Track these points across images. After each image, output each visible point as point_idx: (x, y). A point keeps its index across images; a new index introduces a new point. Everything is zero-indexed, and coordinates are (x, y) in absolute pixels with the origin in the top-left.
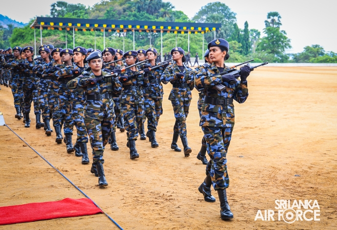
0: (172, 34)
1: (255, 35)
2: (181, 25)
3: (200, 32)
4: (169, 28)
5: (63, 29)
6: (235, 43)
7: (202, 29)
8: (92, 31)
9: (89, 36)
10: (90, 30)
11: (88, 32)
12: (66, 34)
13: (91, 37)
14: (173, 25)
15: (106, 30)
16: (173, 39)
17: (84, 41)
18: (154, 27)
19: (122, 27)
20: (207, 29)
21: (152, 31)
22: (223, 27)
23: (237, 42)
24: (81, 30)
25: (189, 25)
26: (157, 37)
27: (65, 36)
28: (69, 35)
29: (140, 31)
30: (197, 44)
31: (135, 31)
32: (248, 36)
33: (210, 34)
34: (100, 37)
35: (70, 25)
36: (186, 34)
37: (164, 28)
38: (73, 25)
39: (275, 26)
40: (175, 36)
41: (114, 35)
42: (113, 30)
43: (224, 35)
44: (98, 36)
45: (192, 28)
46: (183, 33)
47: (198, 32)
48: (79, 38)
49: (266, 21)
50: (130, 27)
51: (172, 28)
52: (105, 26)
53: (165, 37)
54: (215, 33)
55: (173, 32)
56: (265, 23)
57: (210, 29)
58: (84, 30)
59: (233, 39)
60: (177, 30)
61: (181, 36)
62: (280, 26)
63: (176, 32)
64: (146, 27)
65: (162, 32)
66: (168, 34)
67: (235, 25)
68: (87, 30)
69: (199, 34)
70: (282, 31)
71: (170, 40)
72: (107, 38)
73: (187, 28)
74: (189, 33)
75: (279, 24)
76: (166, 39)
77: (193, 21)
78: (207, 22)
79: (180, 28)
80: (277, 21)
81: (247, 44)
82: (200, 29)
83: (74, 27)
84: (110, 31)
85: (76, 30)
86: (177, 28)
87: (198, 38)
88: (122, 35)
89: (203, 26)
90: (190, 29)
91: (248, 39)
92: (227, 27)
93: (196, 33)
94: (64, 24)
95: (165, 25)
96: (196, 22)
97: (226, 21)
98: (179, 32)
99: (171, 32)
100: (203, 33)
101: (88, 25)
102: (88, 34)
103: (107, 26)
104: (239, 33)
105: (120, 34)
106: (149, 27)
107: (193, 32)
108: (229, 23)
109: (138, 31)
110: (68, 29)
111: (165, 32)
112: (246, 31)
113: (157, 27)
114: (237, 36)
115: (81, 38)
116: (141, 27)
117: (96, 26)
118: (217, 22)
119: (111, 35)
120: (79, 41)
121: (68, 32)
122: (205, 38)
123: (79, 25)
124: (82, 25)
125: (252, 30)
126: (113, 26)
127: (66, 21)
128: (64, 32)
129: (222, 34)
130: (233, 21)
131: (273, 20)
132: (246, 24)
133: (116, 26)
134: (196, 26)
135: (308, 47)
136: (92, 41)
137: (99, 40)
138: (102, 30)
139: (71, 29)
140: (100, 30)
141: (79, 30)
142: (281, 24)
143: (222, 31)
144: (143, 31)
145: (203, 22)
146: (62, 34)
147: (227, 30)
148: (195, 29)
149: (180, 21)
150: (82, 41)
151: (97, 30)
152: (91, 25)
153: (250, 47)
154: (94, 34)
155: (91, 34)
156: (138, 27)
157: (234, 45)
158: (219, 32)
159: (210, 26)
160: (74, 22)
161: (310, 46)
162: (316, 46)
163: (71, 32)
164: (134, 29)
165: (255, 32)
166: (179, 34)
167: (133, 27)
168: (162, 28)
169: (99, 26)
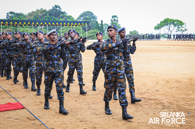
0: (66, 27)
1: (106, 26)
2: (70, 22)
3: (80, 25)
4: (65, 24)
5: (12, 25)
6: (96, 30)
7: (80, 24)
8: (27, 26)
9: (26, 28)
10: (26, 25)
11: (25, 26)
12: (14, 28)
13: (27, 29)
14: (67, 22)
15: (34, 25)
16: (67, 29)
17: (24, 31)
18: (57, 24)
19: (42, 23)
20: (83, 24)
21: (57, 25)
22: (91, 23)
23: (97, 30)
24: (22, 25)
25: (74, 22)
26: (59, 28)
27: (14, 29)
28: (16, 28)
29: (51, 25)
30: (78, 31)
31: (48, 25)
32: (103, 27)
33: (85, 26)
34: (31, 29)
35: (16, 23)
36: (73, 27)
37: (62, 24)
38: (17, 23)
39: (115, 22)
40: (68, 28)
41: (38, 27)
42: (38, 25)
43: (92, 26)
44: (30, 28)
45: (76, 24)
46: (71, 26)
47: (79, 25)
48: (21, 29)
49: (111, 20)
50: (46, 23)
51: (66, 24)
52: (33, 23)
53: (63, 28)
54: (87, 26)
55: (67, 26)
56: (111, 21)
57: (84, 24)
58: (23, 25)
59: (96, 28)
60: (68, 25)
61: (71, 28)
62: (118, 22)
63: (68, 26)
64: (53, 24)
65: (61, 26)
66: (64, 27)
67: (97, 22)
68: (24, 25)
69: (79, 26)
70: (119, 24)
71: (65, 29)
72: (35, 29)
73: (73, 24)
74: (74, 26)
75: (117, 21)
76: (64, 29)
77: (77, 20)
78: (83, 21)
79: (70, 24)
80: (116, 20)
81: (102, 31)
82: (79, 24)
83: (18, 24)
84: (36, 26)
85: (19, 25)
86: (69, 24)
87: (79, 28)
88: (42, 27)
89: (81, 23)
90: (75, 24)
91: (103, 28)
92: (93, 23)
93: (78, 26)
94: (13, 23)
95: (63, 22)
96: (78, 21)
97: (92, 20)
98: (70, 26)
99: (66, 25)
100: (81, 26)
101: (25, 23)
102: (25, 27)
103: (34, 23)
104: (99, 25)
105: (41, 27)
106: (55, 24)
107: (76, 26)
108: (94, 21)
109: (50, 25)
110: (15, 25)
111: (63, 26)
112: (102, 24)
113: (59, 24)
114: (98, 27)
115: (22, 29)
116: (51, 23)
117: (29, 23)
118: (88, 21)
119: (37, 28)
120: (21, 31)
121: (15, 26)
122: (83, 28)
123: (20, 23)
124: (22, 23)
125: (105, 24)
126: (37, 23)
127: (14, 21)
128: (13, 27)
129: (90, 26)
130: (96, 20)
131: (114, 19)
132: (102, 21)
133: (39, 23)
134: (77, 22)
135: (131, 31)
136: (27, 31)
137: (31, 30)
138: (32, 25)
139: (17, 25)
140: (31, 25)
141: (20, 25)
142: (118, 21)
143: (91, 25)
144: (52, 25)
145: (81, 21)
146: (12, 28)
147: (93, 24)
148: (77, 24)
149: (71, 20)
150: (22, 30)
151: (29, 25)
152: (26, 23)
153: (104, 32)
154: (28, 27)
155: (27, 27)
156: (50, 23)
157: (96, 31)
158: (89, 25)
159: (84, 23)
160: (18, 21)
161: (132, 31)
162: (135, 31)
163: (17, 26)
164: (48, 24)
165: (106, 25)
166: (70, 27)
167: (47, 23)
168: (61, 24)
169: (30, 23)
